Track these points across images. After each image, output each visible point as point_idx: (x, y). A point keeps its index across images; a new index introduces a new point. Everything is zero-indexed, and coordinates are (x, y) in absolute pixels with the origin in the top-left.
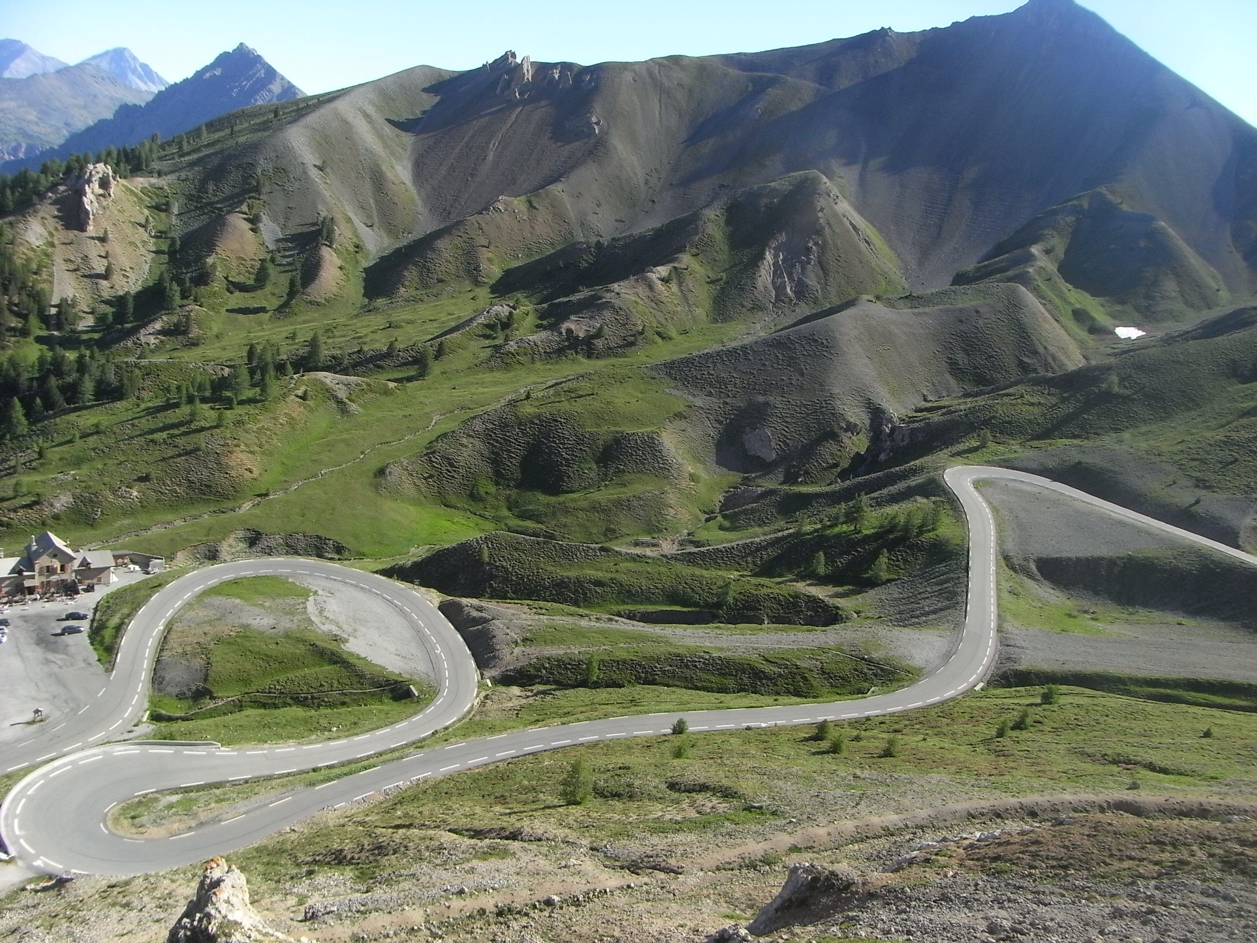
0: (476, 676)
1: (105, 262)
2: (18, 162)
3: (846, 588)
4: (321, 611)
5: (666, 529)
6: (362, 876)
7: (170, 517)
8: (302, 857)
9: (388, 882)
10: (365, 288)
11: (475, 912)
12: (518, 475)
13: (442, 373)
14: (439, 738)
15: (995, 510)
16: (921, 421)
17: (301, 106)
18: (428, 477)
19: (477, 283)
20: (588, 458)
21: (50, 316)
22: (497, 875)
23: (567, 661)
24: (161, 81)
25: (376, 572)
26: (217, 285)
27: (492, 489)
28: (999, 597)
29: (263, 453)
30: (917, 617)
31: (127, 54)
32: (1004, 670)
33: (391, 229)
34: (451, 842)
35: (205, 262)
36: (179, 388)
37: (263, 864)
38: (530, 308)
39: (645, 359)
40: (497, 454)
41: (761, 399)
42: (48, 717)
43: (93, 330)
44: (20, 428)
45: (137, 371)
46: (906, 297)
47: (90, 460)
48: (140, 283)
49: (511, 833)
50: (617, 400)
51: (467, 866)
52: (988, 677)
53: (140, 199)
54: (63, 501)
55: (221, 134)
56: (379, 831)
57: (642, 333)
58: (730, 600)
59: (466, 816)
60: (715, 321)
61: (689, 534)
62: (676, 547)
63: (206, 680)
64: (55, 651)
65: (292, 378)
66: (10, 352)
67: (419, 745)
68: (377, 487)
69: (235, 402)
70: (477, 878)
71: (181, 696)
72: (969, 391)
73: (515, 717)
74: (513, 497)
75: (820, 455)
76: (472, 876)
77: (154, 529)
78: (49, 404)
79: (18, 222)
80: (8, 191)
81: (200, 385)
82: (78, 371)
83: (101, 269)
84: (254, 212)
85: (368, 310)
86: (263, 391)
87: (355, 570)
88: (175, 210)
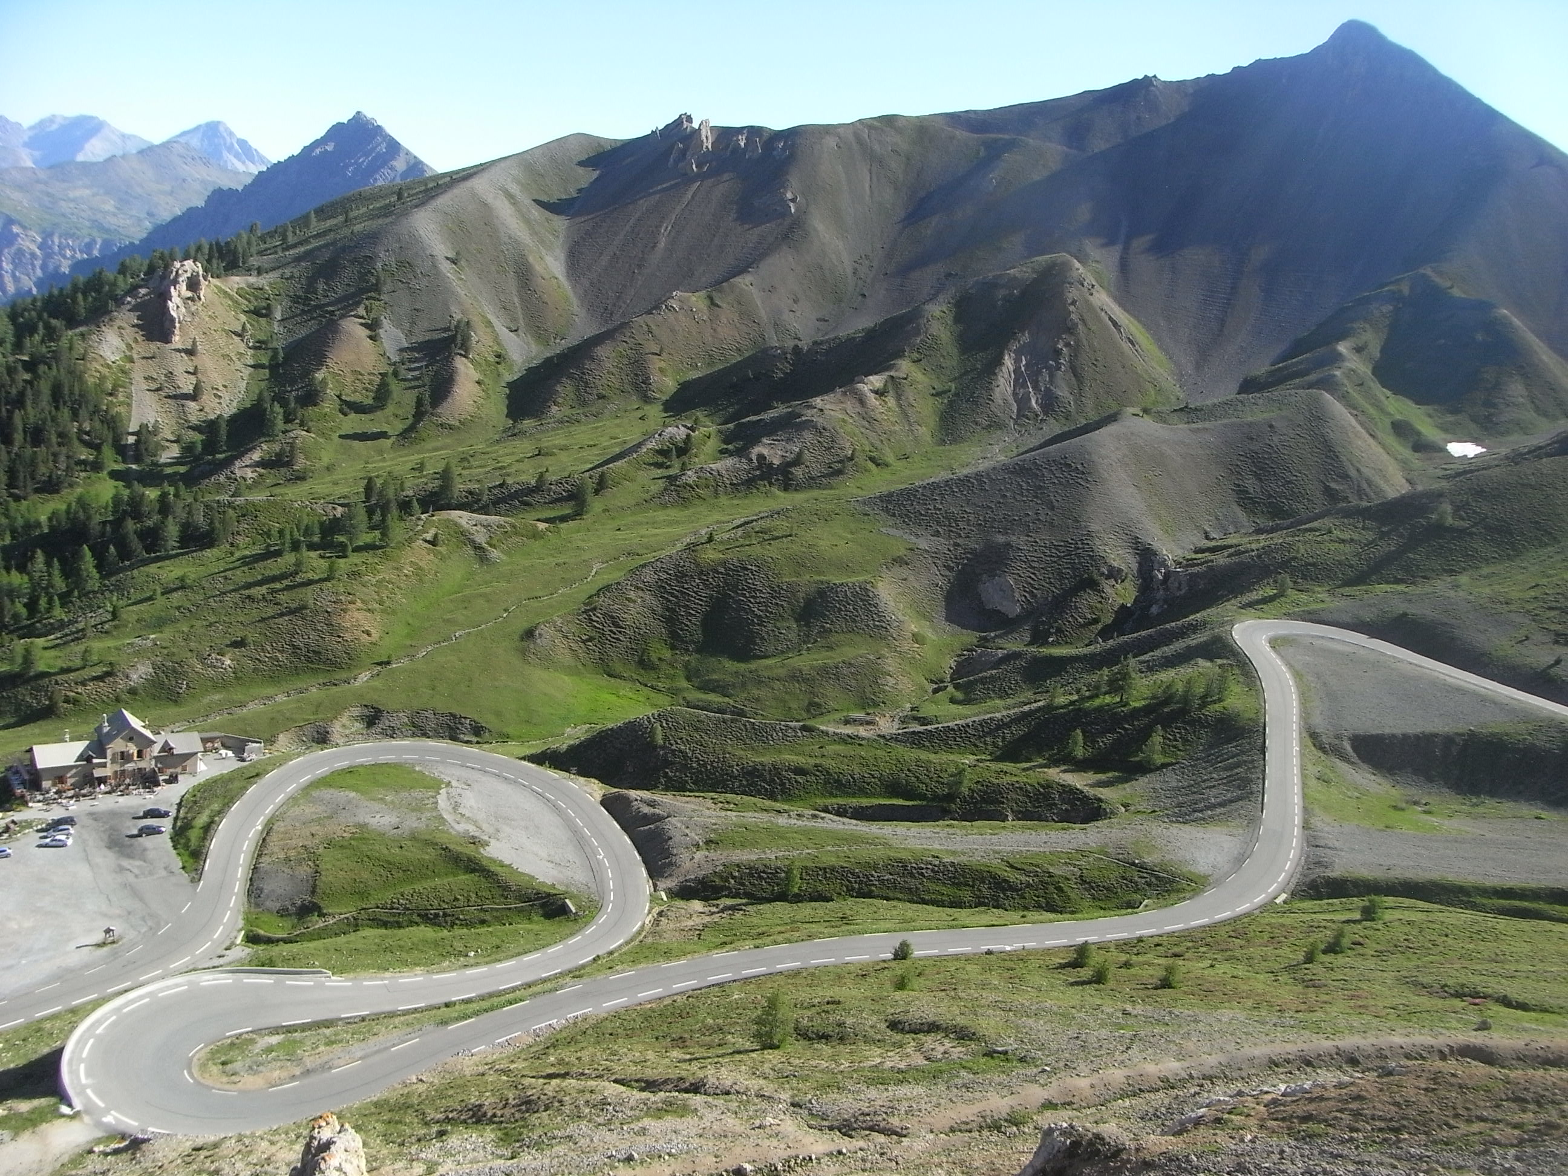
0: (648, 888)
1: (193, 379)
2: (91, 261)
3: (1110, 774)
4: (456, 806)
5: (884, 703)
6: (506, 1138)
7: (269, 691)
8: (431, 1114)
9: (538, 1145)
10: (508, 407)
12: (698, 636)
13: (604, 511)
14: (602, 965)
15: (1297, 675)
16: (1202, 564)
17: (430, 185)
18: (587, 640)
19: (646, 399)
20: (786, 616)
21: (127, 446)
22: (674, 1137)
23: (762, 868)
24: (262, 160)
25: (523, 758)
26: (328, 406)
27: (667, 654)
28: (1304, 785)
29: (383, 611)
30: (1201, 811)
31: (221, 129)
32: (1313, 877)
33: (540, 334)
34: (616, 1096)
35: (313, 377)
36: (281, 532)
37: (383, 1122)
38: (713, 429)
39: (855, 491)
40: (673, 611)
41: (1001, 539)
42: (121, 938)
43: (178, 462)
44: (90, 583)
45: (231, 512)
46: (1181, 410)
47: (174, 621)
48: (235, 404)
49: (691, 1084)
50: (821, 543)
51: (637, 1126)
52: (1292, 886)
53: (236, 302)
54: (140, 672)
55: (334, 221)
56: (527, 1081)
57: (851, 459)
58: (965, 791)
59: (635, 1063)
60: (943, 442)
61: (912, 709)
62: (896, 725)
63: (313, 892)
64: (130, 857)
65: (419, 519)
66: (79, 490)
67: (576, 973)
68: (524, 653)
69: (350, 549)
70: (650, 1142)
71: (283, 913)
72: (1262, 526)
73: (696, 939)
74: (693, 665)
75: (1076, 608)
76: (643, 1139)
77: (251, 705)
78: (125, 553)
79: (91, 333)
80: (80, 297)
81: (307, 528)
82: (160, 512)
83: (189, 389)
84: (372, 316)
85: (513, 434)
86: (384, 535)
87: (497, 756)
88: (278, 315)
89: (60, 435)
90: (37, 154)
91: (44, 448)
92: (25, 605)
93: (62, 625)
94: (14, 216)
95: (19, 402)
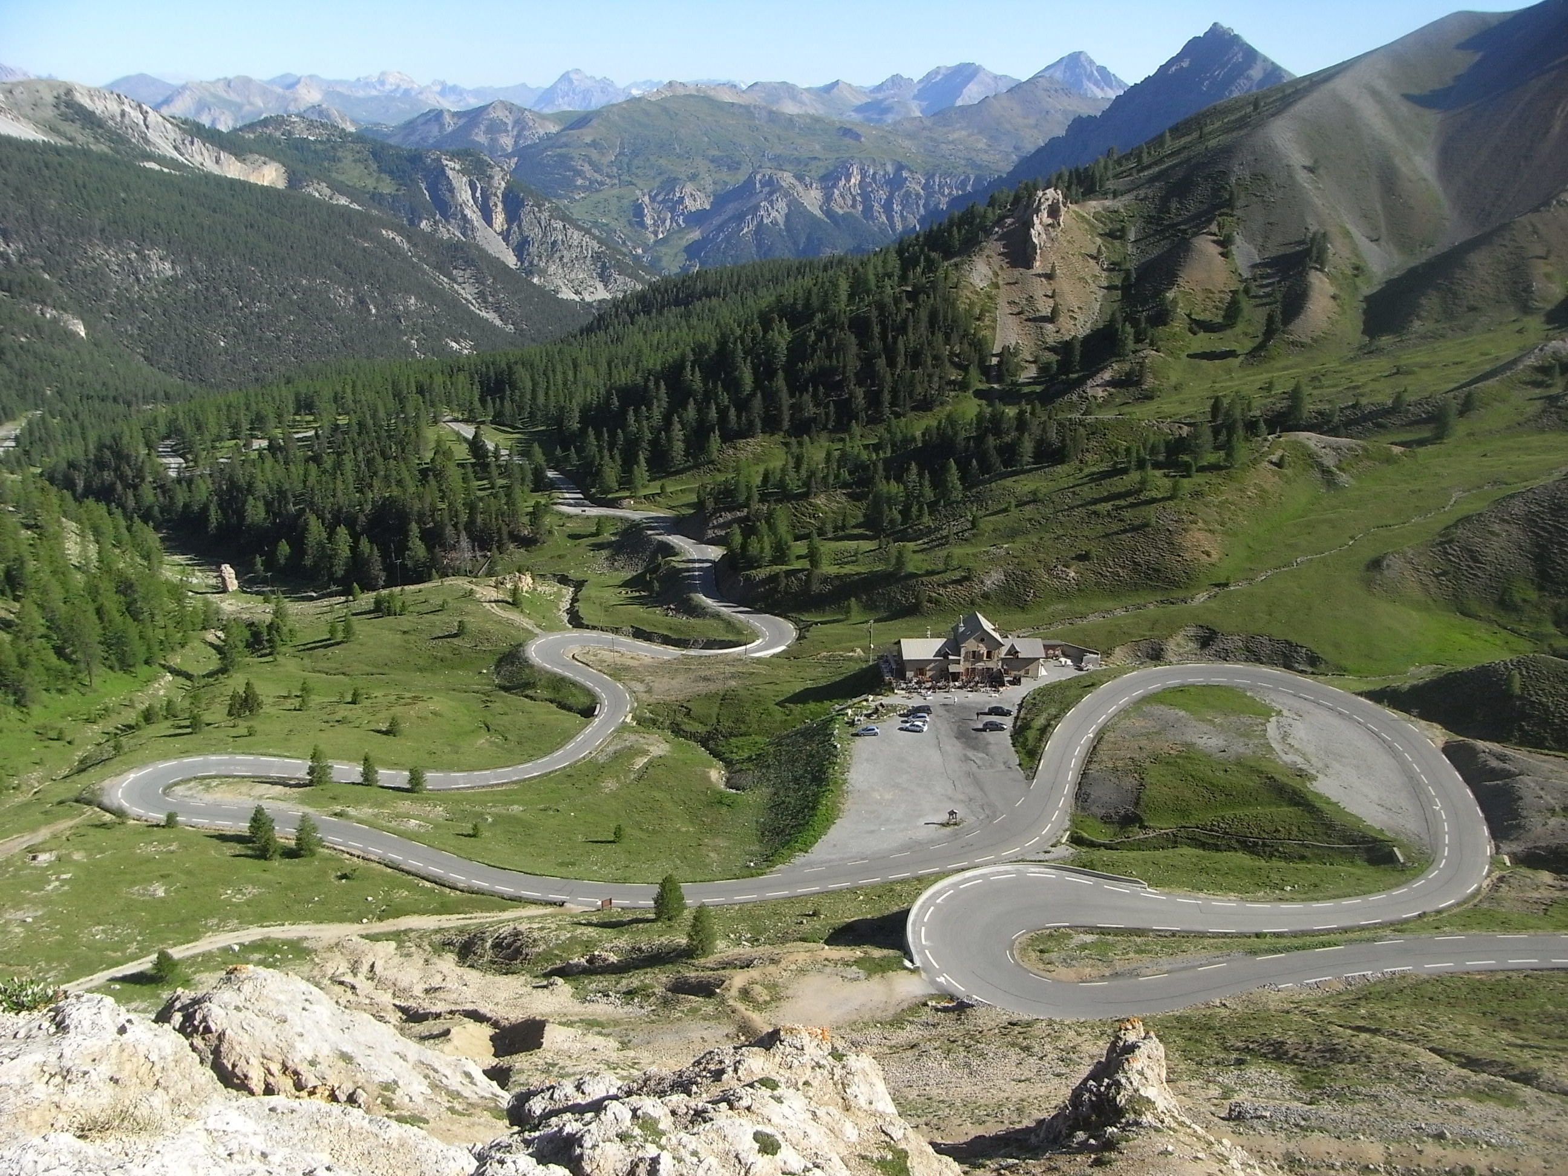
0: (1489, 848)
1: (1051, 302)
2: (966, 197)
4: (1285, 736)
6: (1305, 1082)
7: (1109, 605)
8: (1232, 1041)
9: (1340, 1097)
10: (1365, 323)
11: (1458, 1169)
13: (1469, 435)
14: (1427, 923)
17: (1289, 91)
18: (1441, 574)
19: (1526, 309)
21: (990, 367)
22: (1495, 1126)
24: (1120, 83)
25: (1360, 694)
26: (1178, 325)
27: (1533, 595)
29: (1225, 533)
31: (1083, 58)
33: (1403, 241)
34: (1431, 1066)
35: (1165, 298)
36: (1128, 450)
37: (1184, 1038)
40: (1543, 547)
42: (962, 821)
43: (1035, 381)
44: (955, 493)
45: (1081, 430)
47: (1026, 532)
48: (1088, 325)
49: (1522, 1073)
51: (1453, 1103)
53: (1092, 226)
54: (993, 579)
55: (1188, 139)
56: (1334, 1029)
59: (1457, 1036)
63: (1137, 804)
64: (975, 748)
65: (1266, 440)
66: (949, 408)
67: (1399, 927)
68: (1368, 584)
69: (1194, 468)
70: (1466, 1124)
71: (1106, 820)
73: (1541, 913)
76: (1457, 1118)
77: (1091, 618)
78: (986, 467)
79: (963, 263)
80: (955, 230)
81: (1153, 447)
82: (1017, 429)
83: (1046, 311)
84: (1225, 231)
85: (1368, 351)
86: (1229, 455)
87: (1332, 689)
88: (1132, 237)
89: (936, 358)
90: (924, 104)
91: (920, 370)
92: (900, 512)
93: (929, 531)
94: (904, 162)
95: (902, 329)
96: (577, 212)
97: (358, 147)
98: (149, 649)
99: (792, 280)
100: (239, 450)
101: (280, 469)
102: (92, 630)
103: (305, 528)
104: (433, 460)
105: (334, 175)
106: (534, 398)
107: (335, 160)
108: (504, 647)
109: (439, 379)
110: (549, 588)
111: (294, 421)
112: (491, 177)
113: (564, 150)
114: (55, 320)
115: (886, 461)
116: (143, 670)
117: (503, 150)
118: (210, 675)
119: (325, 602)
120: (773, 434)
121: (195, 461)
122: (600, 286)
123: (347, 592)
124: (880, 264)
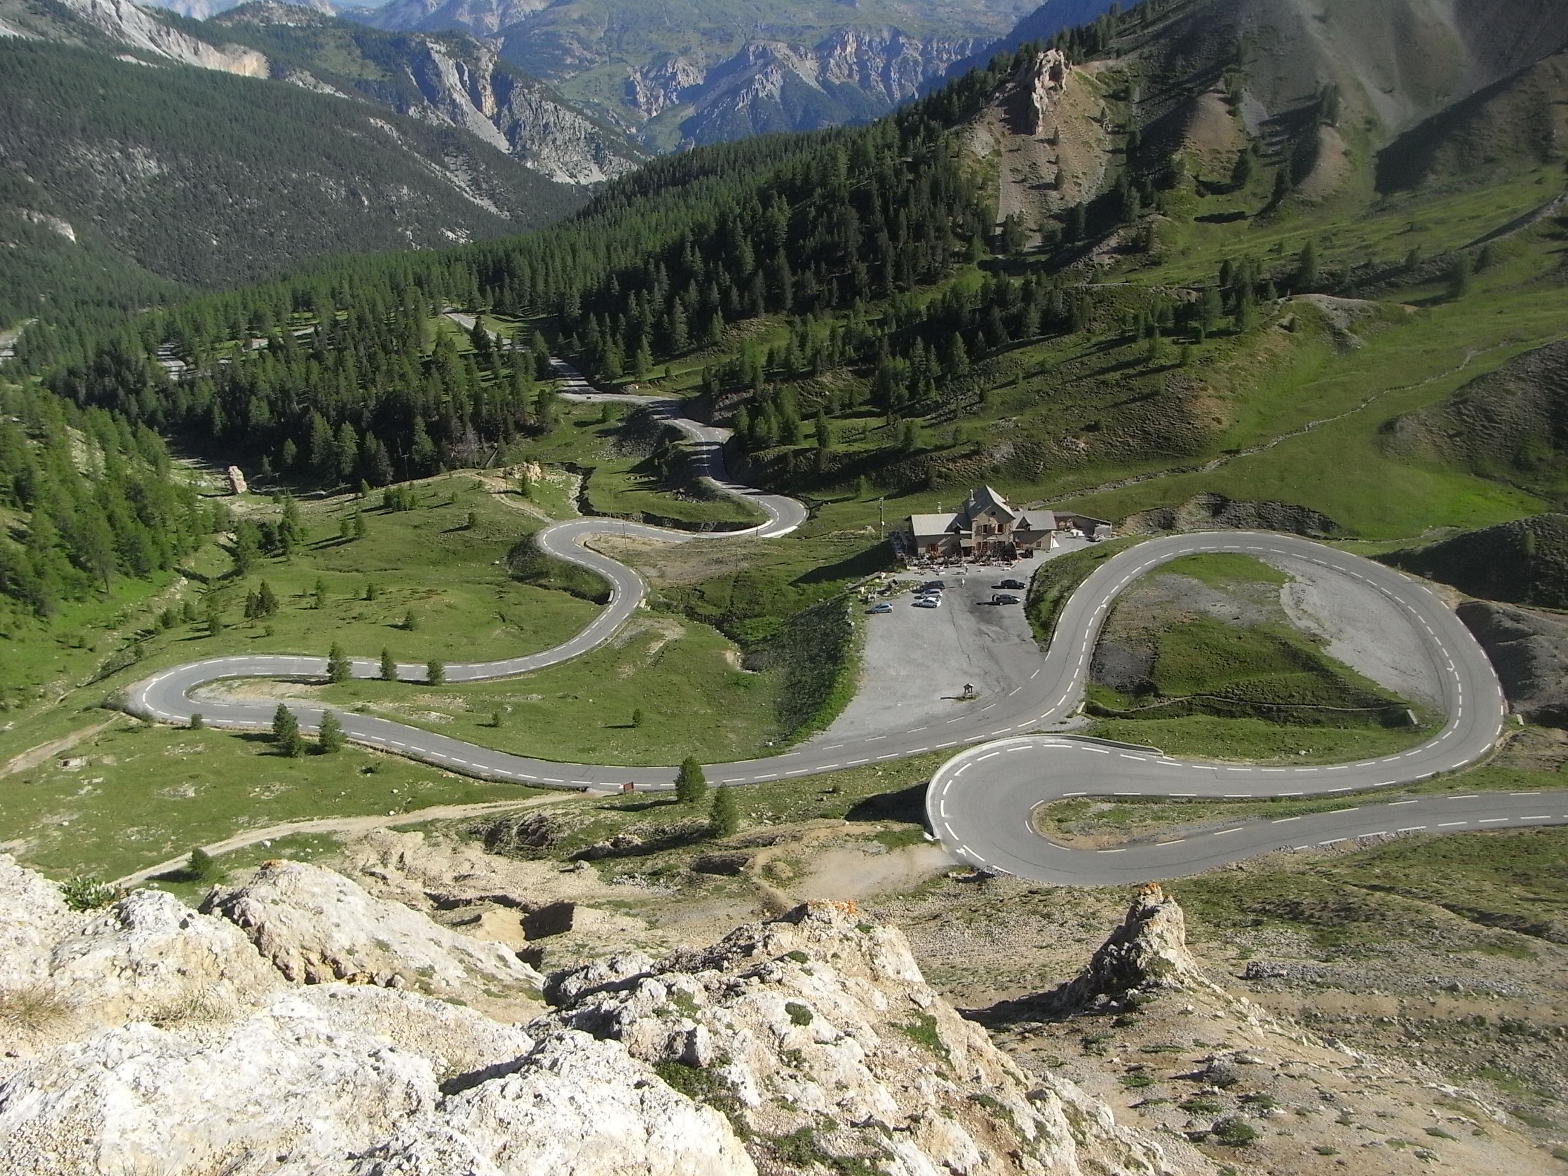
0: (1502, 708)
1: (1054, 169)
2: (964, 62)
4: (1298, 602)
6: (1321, 940)
7: (1119, 474)
8: (1248, 903)
9: (1355, 954)
10: (1377, 179)
11: (1470, 1019)
13: (1485, 291)
14: (1441, 783)
18: (1454, 436)
19: (1546, 158)
21: (994, 237)
22: (1506, 977)
25: (1374, 558)
26: (1185, 188)
27: (1549, 454)
29: (1236, 399)
33: (1419, 92)
34: (1445, 921)
35: (1171, 160)
36: (1136, 318)
37: (1201, 901)
40: (1560, 404)
43: (1040, 250)
44: (962, 367)
45: (1088, 298)
47: (1034, 404)
48: (1093, 191)
49: (1533, 926)
51: (1465, 956)
53: (1096, 88)
54: (1003, 452)
56: (1349, 888)
59: (1470, 891)
63: (1151, 673)
64: (989, 622)
65: (1275, 303)
66: (953, 280)
67: (1412, 787)
68: (1381, 447)
69: (1203, 335)
70: (1479, 977)
71: (1121, 689)
73: (1554, 770)
76: (1470, 971)
77: (1102, 488)
78: (992, 339)
79: (964, 130)
80: (955, 97)
81: (1161, 313)
82: (1023, 300)
83: (1050, 178)
84: (1232, 88)
85: (1380, 209)
86: (1238, 320)
87: (1346, 553)
88: (1136, 97)
89: (938, 229)
91: (923, 242)
92: (907, 387)
93: (937, 406)
94: (901, 27)
95: (904, 201)
96: (568, 93)
97: (340, 32)
98: (162, 554)
99: (790, 154)
100: (239, 350)
101: (282, 368)
102: (105, 537)
103: (310, 426)
104: (434, 353)
105: (317, 62)
106: (534, 286)
107: (316, 46)
108: (515, 537)
109: (436, 270)
110: (556, 477)
111: (293, 318)
112: (478, 59)
113: (551, 28)
114: (43, 225)
115: (891, 336)
116: (158, 575)
117: (489, 29)
118: (225, 577)
119: (334, 500)
120: (776, 313)
121: (196, 363)
122: (595, 168)
123: (356, 489)
124: (879, 135)
